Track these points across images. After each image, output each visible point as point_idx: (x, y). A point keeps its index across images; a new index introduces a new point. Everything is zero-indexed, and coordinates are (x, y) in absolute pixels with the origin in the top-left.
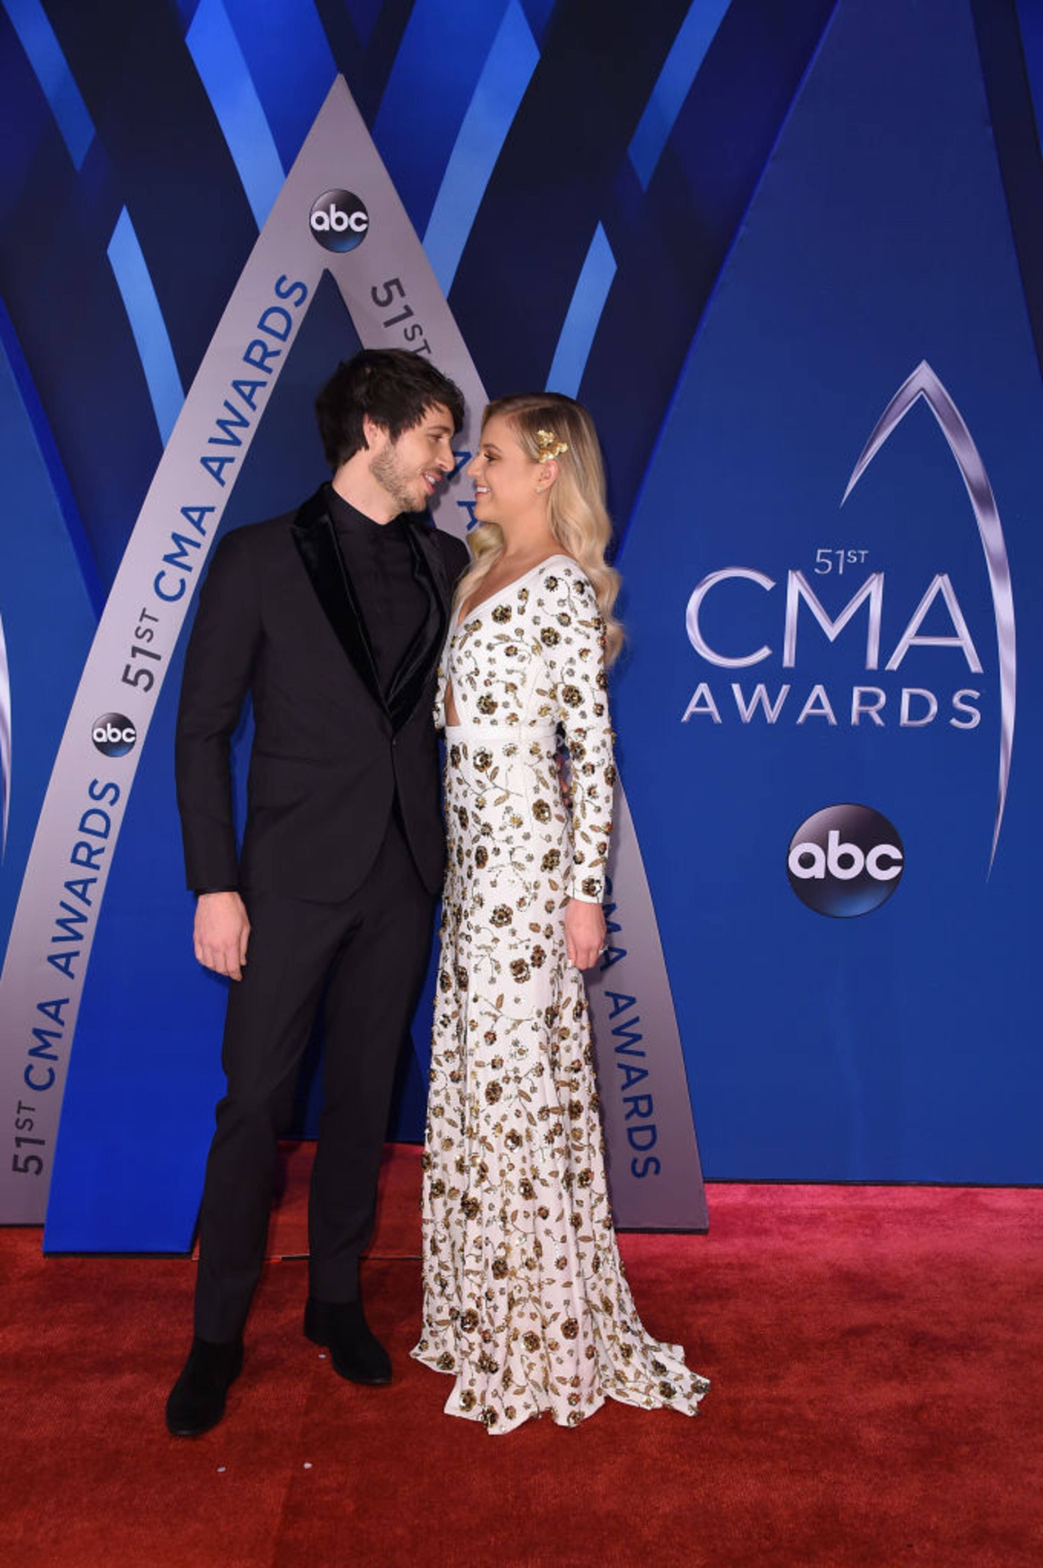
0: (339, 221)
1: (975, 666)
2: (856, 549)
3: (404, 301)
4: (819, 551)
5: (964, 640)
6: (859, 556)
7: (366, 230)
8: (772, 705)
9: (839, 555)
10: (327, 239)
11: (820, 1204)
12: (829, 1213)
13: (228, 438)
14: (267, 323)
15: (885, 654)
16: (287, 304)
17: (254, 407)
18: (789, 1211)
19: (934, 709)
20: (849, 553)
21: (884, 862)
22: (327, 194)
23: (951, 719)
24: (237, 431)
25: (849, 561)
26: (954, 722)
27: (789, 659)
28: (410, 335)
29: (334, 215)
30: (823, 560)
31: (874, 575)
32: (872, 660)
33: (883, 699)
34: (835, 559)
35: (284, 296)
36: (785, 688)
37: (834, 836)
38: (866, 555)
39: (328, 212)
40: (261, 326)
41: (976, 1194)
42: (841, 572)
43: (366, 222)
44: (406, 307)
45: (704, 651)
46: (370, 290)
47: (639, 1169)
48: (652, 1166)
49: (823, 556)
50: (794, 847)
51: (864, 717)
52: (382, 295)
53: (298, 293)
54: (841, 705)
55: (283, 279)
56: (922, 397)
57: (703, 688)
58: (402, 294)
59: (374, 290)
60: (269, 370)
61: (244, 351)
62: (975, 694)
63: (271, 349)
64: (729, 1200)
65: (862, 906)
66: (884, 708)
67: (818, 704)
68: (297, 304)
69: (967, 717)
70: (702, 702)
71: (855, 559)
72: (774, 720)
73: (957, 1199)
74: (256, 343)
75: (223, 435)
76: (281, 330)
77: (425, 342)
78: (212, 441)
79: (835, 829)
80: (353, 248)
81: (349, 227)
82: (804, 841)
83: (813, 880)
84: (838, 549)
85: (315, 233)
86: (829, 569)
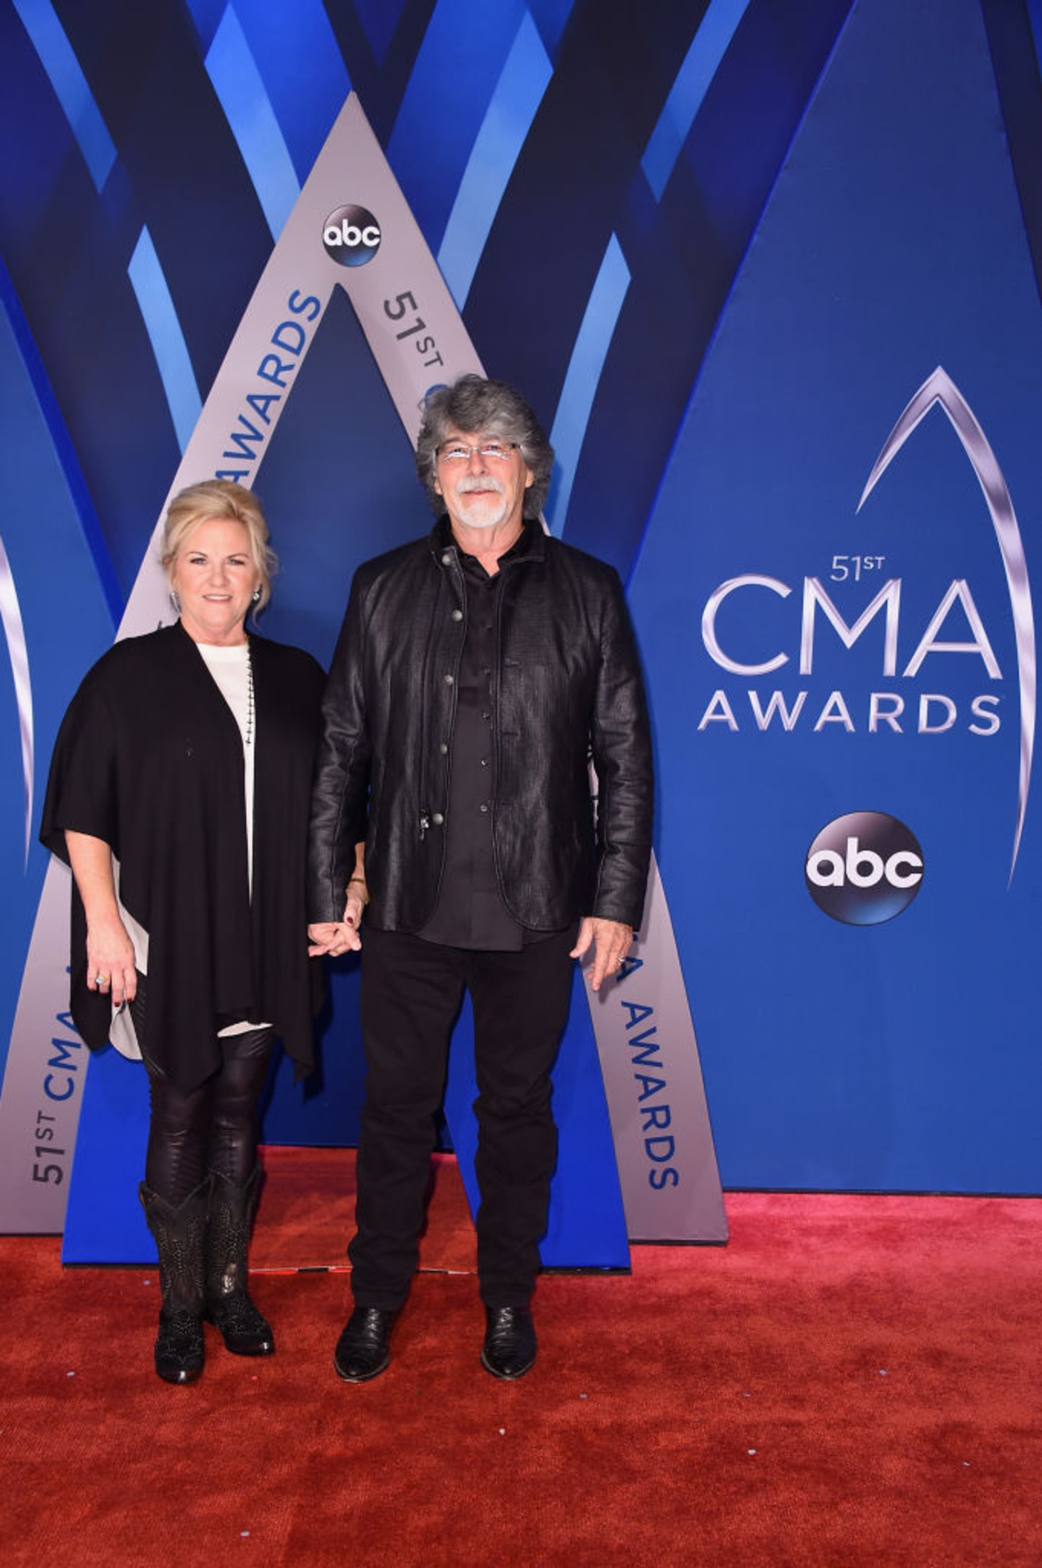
0: (352, 236)
1: (994, 672)
2: (874, 557)
3: (417, 314)
4: (836, 558)
5: (983, 646)
6: (875, 562)
7: (377, 246)
8: (790, 712)
9: (856, 562)
10: (339, 254)
11: (842, 1214)
12: (850, 1225)
13: (242, 451)
14: (282, 338)
15: (903, 659)
16: (300, 319)
17: (268, 421)
18: (809, 1222)
19: (953, 715)
20: (866, 560)
21: (904, 870)
22: (340, 209)
23: (969, 725)
24: (251, 444)
25: (866, 567)
26: (973, 728)
28: (422, 348)
29: (347, 230)
30: (840, 567)
31: (891, 582)
32: (890, 667)
33: (901, 706)
34: (851, 566)
35: (297, 311)
36: (802, 695)
37: (853, 843)
38: (882, 561)
39: (341, 228)
40: (275, 340)
41: (1000, 1205)
42: (857, 578)
43: (379, 236)
44: (419, 320)
45: (720, 658)
46: (382, 303)
47: (657, 1180)
48: (670, 1177)
49: (840, 562)
50: (812, 855)
51: (882, 724)
52: (395, 309)
53: (311, 307)
54: (859, 712)
55: (297, 293)
56: (937, 402)
57: (720, 696)
58: (415, 307)
59: (387, 303)
60: (283, 384)
61: (259, 364)
62: (995, 700)
63: (283, 364)
64: (748, 1210)
65: (881, 914)
67: (835, 711)
68: (311, 318)
69: (986, 724)
70: (719, 710)
71: (872, 565)
72: (792, 728)
73: (981, 1210)
74: (270, 357)
75: (237, 449)
76: (295, 344)
77: (438, 354)
78: (227, 454)
79: (853, 836)
80: (366, 263)
81: (361, 242)
82: (821, 849)
83: (832, 887)
84: (855, 555)
85: (329, 248)
86: (846, 575)
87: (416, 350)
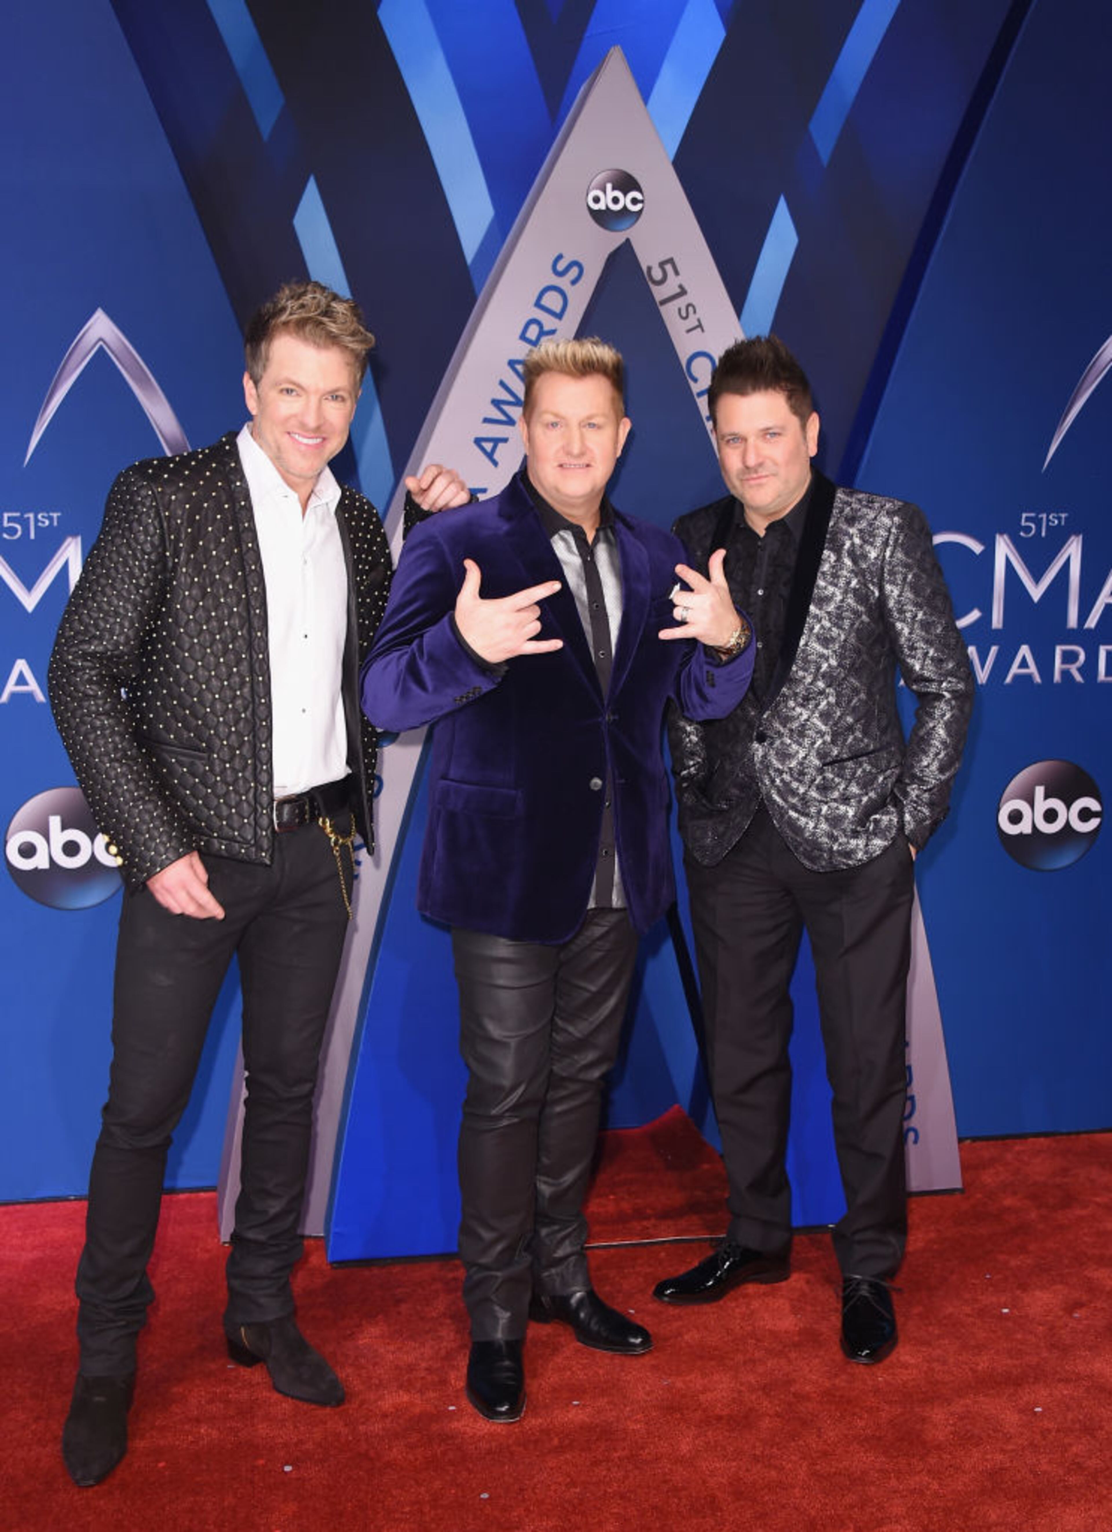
0: (616, 200)
2: (1056, 513)
3: (679, 280)
4: (1024, 515)
6: (1059, 519)
7: (641, 211)
8: (983, 665)
9: (1042, 519)
10: (601, 218)
13: (503, 418)
14: (543, 302)
15: (1085, 612)
16: (563, 283)
20: (1051, 516)
21: (1085, 815)
22: (603, 174)
24: (511, 410)
25: (1050, 524)
27: (997, 620)
28: (684, 314)
29: (611, 194)
30: (1027, 524)
31: (1073, 538)
32: (1073, 620)
33: (1082, 657)
34: (1038, 522)
35: (560, 274)
36: (994, 650)
37: (1040, 791)
38: (1066, 517)
39: (605, 192)
40: (538, 304)
42: (1043, 534)
43: (642, 202)
44: (681, 286)
49: (1028, 519)
50: (1002, 805)
51: (1066, 674)
52: (656, 275)
53: (574, 272)
54: (1045, 664)
55: (560, 257)
58: (677, 273)
59: (648, 269)
61: (520, 329)
63: (546, 328)
65: (1066, 859)
66: (1083, 666)
67: (1024, 664)
68: (574, 282)
71: (1056, 522)
72: (985, 682)
74: (531, 321)
75: (497, 415)
76: (558, 310)
77: (699, 320)
78: (486, 420)
79: (1041, 784)
80: (628, 228)
81: (625, 207)
82: (1013, 798)
83: (1021, 835)
84: (1042, 512)
85: (592, 212)
86: (1033, 532)
87: (678, 317)
